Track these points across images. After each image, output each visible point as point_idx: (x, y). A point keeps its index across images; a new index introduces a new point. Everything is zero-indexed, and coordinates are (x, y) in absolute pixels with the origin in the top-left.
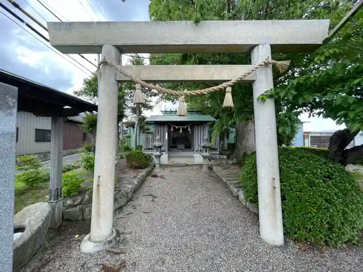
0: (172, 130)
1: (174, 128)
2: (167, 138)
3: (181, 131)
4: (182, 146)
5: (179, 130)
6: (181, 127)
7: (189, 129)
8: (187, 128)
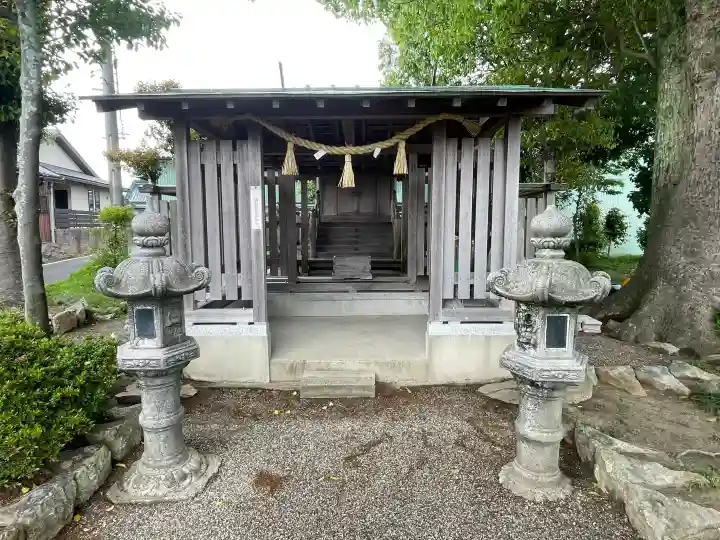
0: (290, 166)
1: (304, 157)
2: (257, 221)
3: (348, 178)
4: (359, 265)
5: (339, 172)
6: (348, 152)
7: (400, 166)
8: (389, 156)
